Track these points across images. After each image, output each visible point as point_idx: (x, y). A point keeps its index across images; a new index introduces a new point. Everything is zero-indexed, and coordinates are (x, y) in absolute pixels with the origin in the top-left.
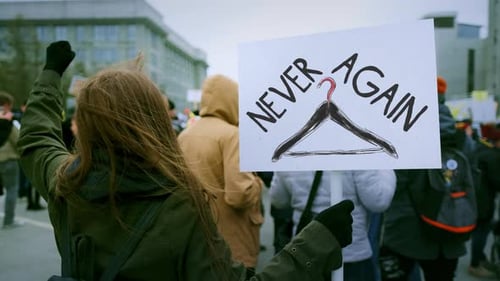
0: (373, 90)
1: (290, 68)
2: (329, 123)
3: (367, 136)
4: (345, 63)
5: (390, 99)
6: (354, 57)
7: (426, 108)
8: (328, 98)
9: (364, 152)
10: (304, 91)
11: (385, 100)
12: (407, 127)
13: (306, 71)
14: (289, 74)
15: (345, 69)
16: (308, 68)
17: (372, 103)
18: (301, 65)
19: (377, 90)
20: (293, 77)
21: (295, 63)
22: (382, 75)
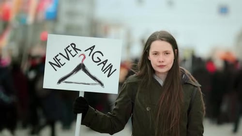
0: (99, 60)
1: (69, 46)
2: (81, 72)
3: (94, 78)
4: (90, 48)
5: (104, 64)
6: (94, 47)
7: (116, 70)
8: (82, 61)
9: (93, 84)
10: (73, 56)
11: (102, 65)
12: (109, 76)
13: (75, 49)
14: (68, 49)
15: (90, 51)
16: (76, 47)
17: (98, 65)
18: (73, 46)
19: (100, 60)
20: (70, 50)
21: (71, 45)
22: (103, 55)
